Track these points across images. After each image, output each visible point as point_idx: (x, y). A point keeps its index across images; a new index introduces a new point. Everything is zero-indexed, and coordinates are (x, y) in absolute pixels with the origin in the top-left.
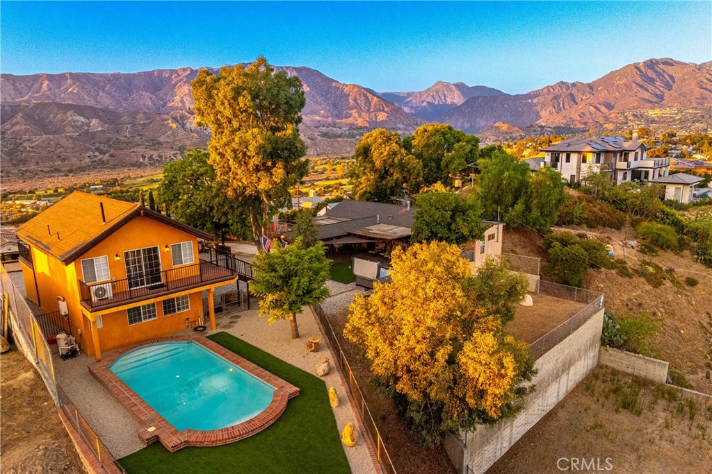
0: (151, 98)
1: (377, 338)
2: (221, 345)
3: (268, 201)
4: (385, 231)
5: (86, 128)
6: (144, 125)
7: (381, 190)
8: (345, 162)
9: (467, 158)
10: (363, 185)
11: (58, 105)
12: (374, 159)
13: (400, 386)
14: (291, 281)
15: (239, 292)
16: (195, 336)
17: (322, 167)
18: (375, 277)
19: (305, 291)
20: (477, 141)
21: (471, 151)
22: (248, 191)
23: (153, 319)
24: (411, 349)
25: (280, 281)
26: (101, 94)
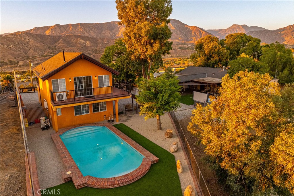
0: (110, 33)
1: (210, 132)
2: (119, 130)
3: (151, 62)
4: (211, 80)
5: (85, 45)
6: (107, 44)
7: (208, 65)
8: (189, 60)
9: (254, 49)
10: (199, 62)
11: (75, 36)
12: (205, 50)
13: (223, 164)
14: (158, 96)
15: (132, 104)
16: (107, 124)
17: (179, 62)
18: (206, 101)
19: (166, 102)
20: (260, 41)
21: (256, 46)
22: (141, 57)
23: (87, 114)
24: (233, 141)
25: (152, 96)
26: (91, 31)
